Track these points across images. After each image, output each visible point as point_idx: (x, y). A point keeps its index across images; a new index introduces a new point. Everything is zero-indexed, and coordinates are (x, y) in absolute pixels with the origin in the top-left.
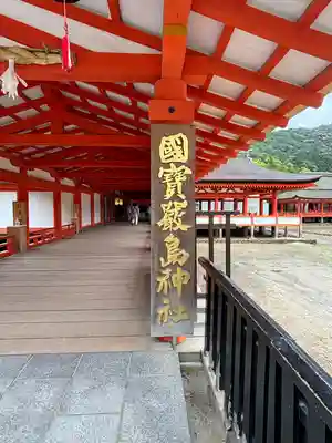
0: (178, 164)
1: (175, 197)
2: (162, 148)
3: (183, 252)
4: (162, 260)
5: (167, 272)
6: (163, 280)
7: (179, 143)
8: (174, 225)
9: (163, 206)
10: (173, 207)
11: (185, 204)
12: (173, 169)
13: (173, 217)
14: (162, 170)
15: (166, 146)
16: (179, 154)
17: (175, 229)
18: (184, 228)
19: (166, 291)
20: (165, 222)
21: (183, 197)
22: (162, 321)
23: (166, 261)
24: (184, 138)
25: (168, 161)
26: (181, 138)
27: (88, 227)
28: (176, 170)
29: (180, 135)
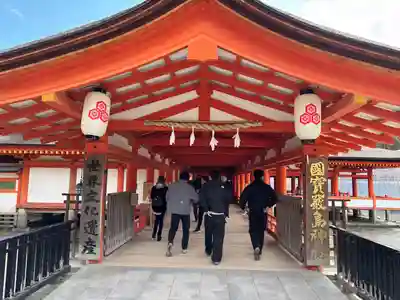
1: (318, 193)
2: (312, 169)
3: (323, 220)
5: (315, 231)
8: (318, 206)
9: (313, 197)
10: (318, 197)
11: (323, 196)
13: (318, 202)
14: (312, 179)
16: (320, 171)
17: (319, 209)
18: (324, 208)
20: (314, 205)
21: (322, 193)
23: (314, 225)
25: (315, 175)
26: (321, 164)
28: (319, 179)
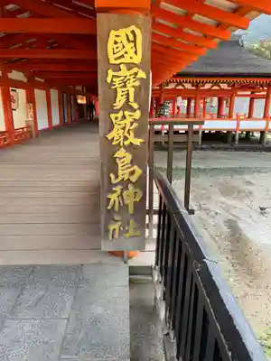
0: (130, 66)
3: (135, 167)
4: (112, 176)
5: (118, 189)
6: (113, 197)
7: (131, 38)
8: (126, 138)
9: (113, 116)
10: (124, 117)
11: (137, 115)
12: (124, 72)
13: (124, 128)
14: (111, 73)
15: (116, 43)
16: (131, 52)
17: (127, 143)
18: (137, 142)
19: (117, 208)
20: (115, 134)
21: (135, 106)
22: (113, 237)
23: (117, 177)
24: (138, 32)
25: (118, 62)
26: (133, 32)
27: (44, 130)
28: (128, 73)
29: (133, 27)
